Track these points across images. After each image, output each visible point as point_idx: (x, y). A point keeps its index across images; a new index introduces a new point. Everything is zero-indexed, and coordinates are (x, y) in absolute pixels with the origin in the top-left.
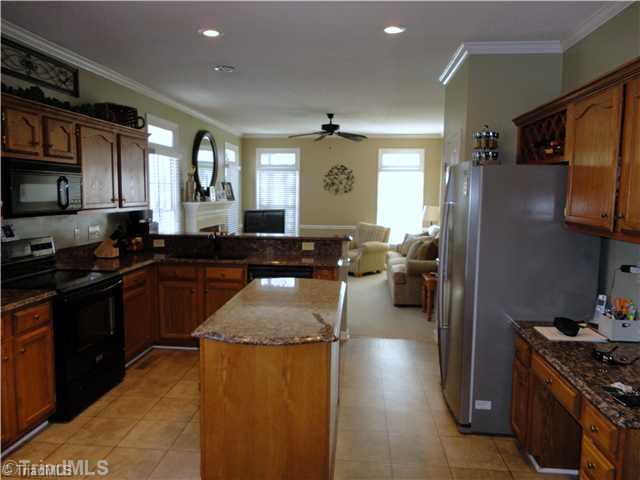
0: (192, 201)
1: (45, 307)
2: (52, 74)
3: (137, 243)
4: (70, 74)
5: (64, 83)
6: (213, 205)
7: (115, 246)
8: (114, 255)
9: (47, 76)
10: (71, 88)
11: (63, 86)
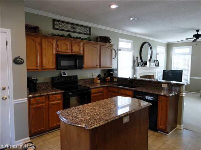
0: (137, 66)
1: (60, 95)
2: (82, 30)
3: (108, 79)
4: (88, 29)
5: (86, 32)
6: (148, 67)
7: (99, 79)
8: (98, 82)
9: (80, 30)
10: (88, 33)
11: (85, 33)
